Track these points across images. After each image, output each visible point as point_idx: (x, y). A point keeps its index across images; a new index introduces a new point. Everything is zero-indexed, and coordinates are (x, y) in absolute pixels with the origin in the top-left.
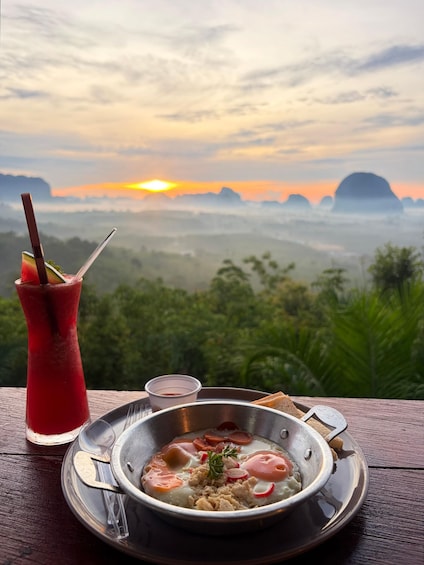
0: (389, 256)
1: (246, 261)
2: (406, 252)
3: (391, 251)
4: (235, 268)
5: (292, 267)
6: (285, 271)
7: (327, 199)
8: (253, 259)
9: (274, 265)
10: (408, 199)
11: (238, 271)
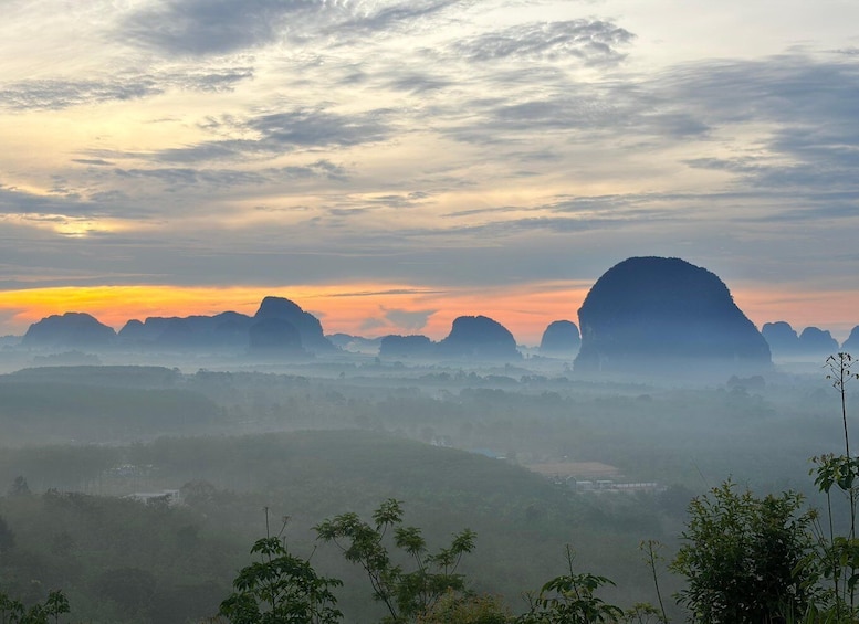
0: (730, 521)
1: (329, 533)
2: (775, 509)
3: (733, 508)
4: (288, 565)
5: (462, 545)
6: (445, 558)
7: (558, 331)
8: (349, 526)
9: (411, 541)
10: (782, 328)
11: (299, 571)
